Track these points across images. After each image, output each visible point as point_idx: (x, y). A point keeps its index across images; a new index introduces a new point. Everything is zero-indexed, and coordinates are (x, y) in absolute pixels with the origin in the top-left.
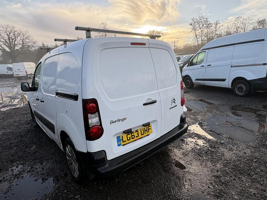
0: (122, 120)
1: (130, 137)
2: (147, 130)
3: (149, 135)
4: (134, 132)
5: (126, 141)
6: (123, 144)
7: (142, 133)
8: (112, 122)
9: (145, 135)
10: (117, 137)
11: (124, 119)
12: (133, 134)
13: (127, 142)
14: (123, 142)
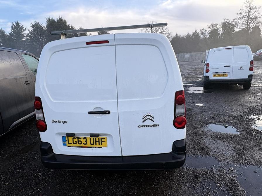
0: (62, 122)
1: (76, 142)
2: (99, 141)
3: (102, 147)
4: (82, 138)
5: (71, 143)
6: (68, 145)
7: (92, 143)
8: (53, 121)
9: (94, 145)
10: (63, 137)
11: (65, 122)
12: (79, 140)
13: (73, 145)
14: (69, 143)
